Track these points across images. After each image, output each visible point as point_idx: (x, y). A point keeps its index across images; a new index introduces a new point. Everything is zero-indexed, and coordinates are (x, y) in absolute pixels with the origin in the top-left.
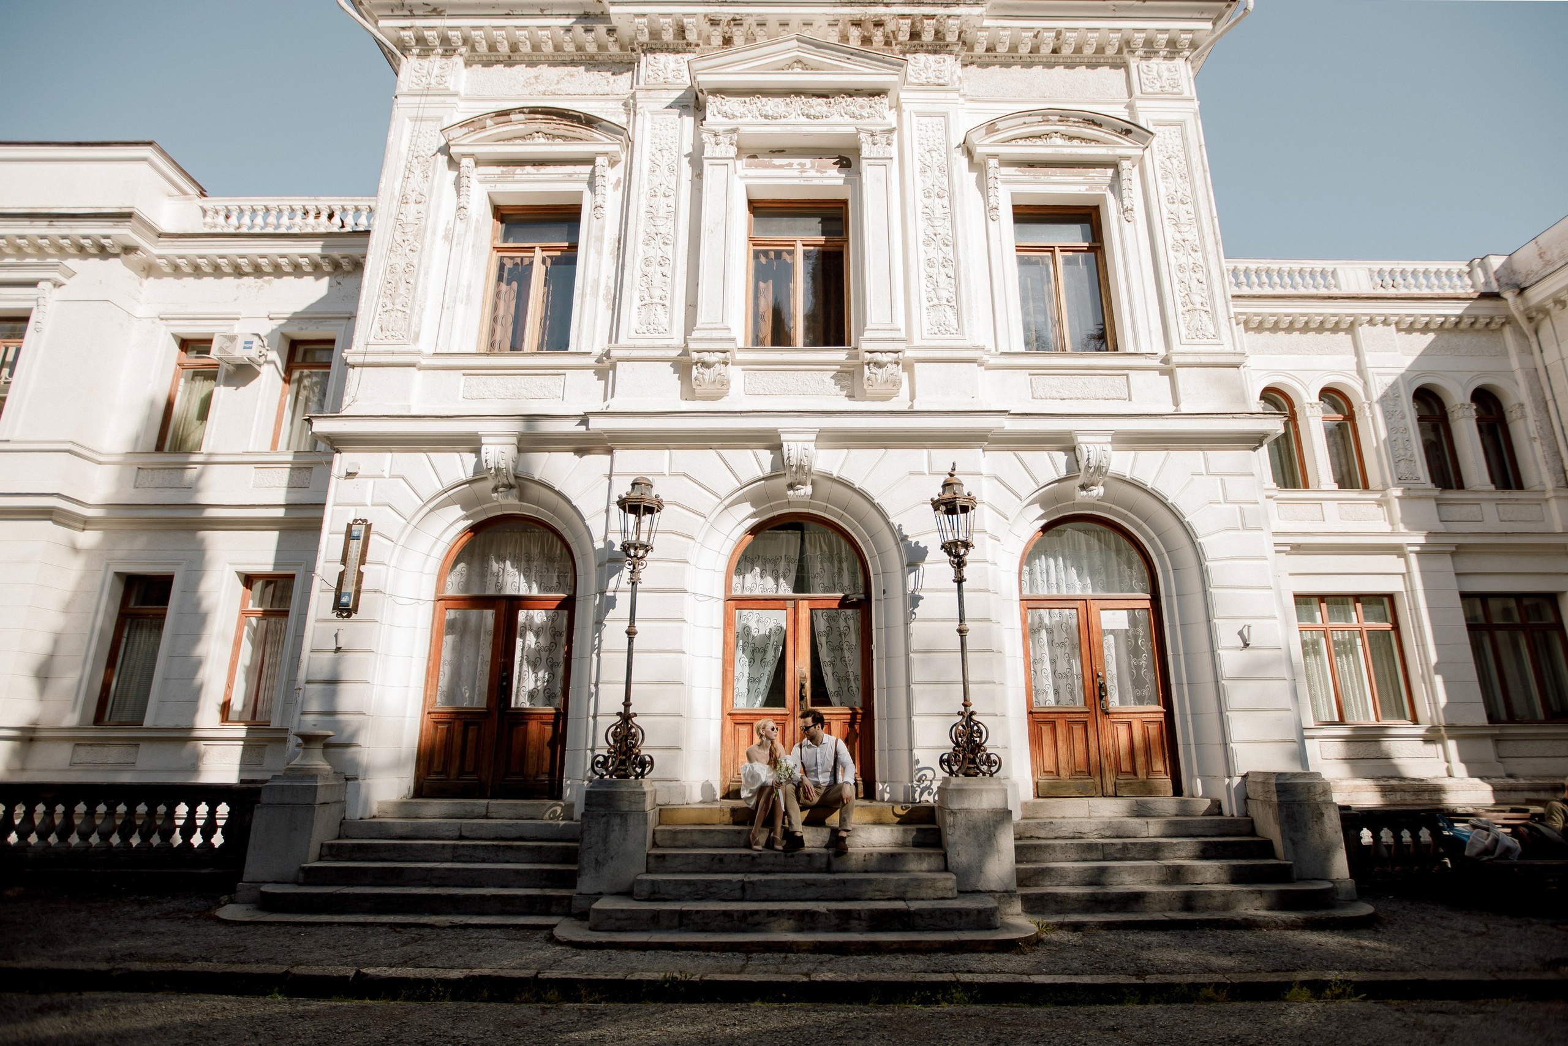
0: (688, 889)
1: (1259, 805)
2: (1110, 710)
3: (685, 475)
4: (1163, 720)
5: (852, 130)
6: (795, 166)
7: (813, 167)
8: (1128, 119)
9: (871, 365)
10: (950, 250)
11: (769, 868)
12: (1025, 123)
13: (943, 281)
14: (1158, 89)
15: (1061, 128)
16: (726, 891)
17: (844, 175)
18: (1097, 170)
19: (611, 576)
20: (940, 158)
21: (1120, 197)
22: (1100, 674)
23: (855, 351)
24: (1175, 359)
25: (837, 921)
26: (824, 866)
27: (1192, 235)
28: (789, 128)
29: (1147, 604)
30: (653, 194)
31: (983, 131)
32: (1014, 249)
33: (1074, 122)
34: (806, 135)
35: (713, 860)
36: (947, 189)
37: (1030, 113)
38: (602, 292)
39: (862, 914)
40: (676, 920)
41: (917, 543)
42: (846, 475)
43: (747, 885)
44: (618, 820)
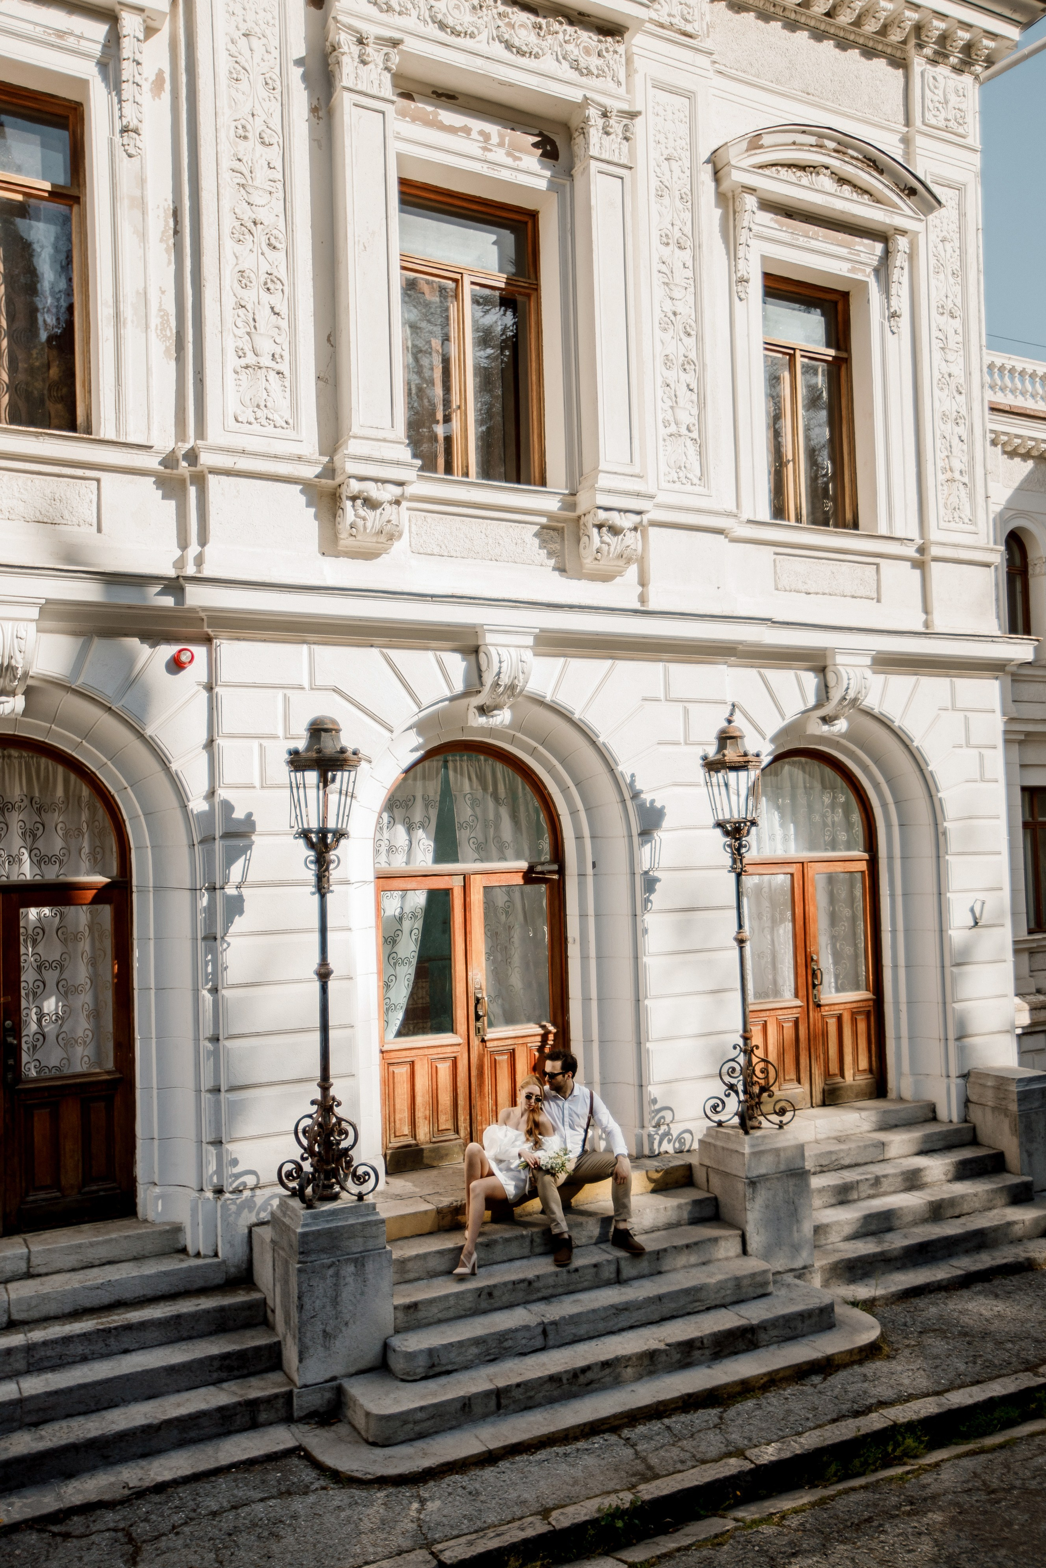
0: (474, 1350)
1: (988, 1112)
2: (822, 1002)
3: (336, 690)
4: (871, 1009)
5: (575, 95)
6: (474, 135)
7: (501, 144)
8: (901, 161)
9: (604, 529)
10: (691, 342)
11: (550, 1291)
12: (794, 143)
13: (685, 396)
14: (942, 124)
15: (835, 163)
16: (524, 1341)
17: (548, 174)
18: (866, 241)
19: (230, 861)
20: (681, 175)
21: (886, 291)
22: (815, 957)
23: (572, 498)
24: (935, 551)
25: (679, 1356)
26: (613, 1276)
27: (957, 369)
28: (480, 62)
29: (863, 866)
30: (241, 132)
31: (744, 145)
32: (762, 346)
33: (852, 157)
34: (502, 83)
35: (479, 1296)
36: (690, 235)
37: (804, 129)
38: (155, 321)
39: (705, 1341)
40: (493, 1403)
41: (653, 801)
42: (565, 699)
43: (549, 1328)
44: (351, 1268)
